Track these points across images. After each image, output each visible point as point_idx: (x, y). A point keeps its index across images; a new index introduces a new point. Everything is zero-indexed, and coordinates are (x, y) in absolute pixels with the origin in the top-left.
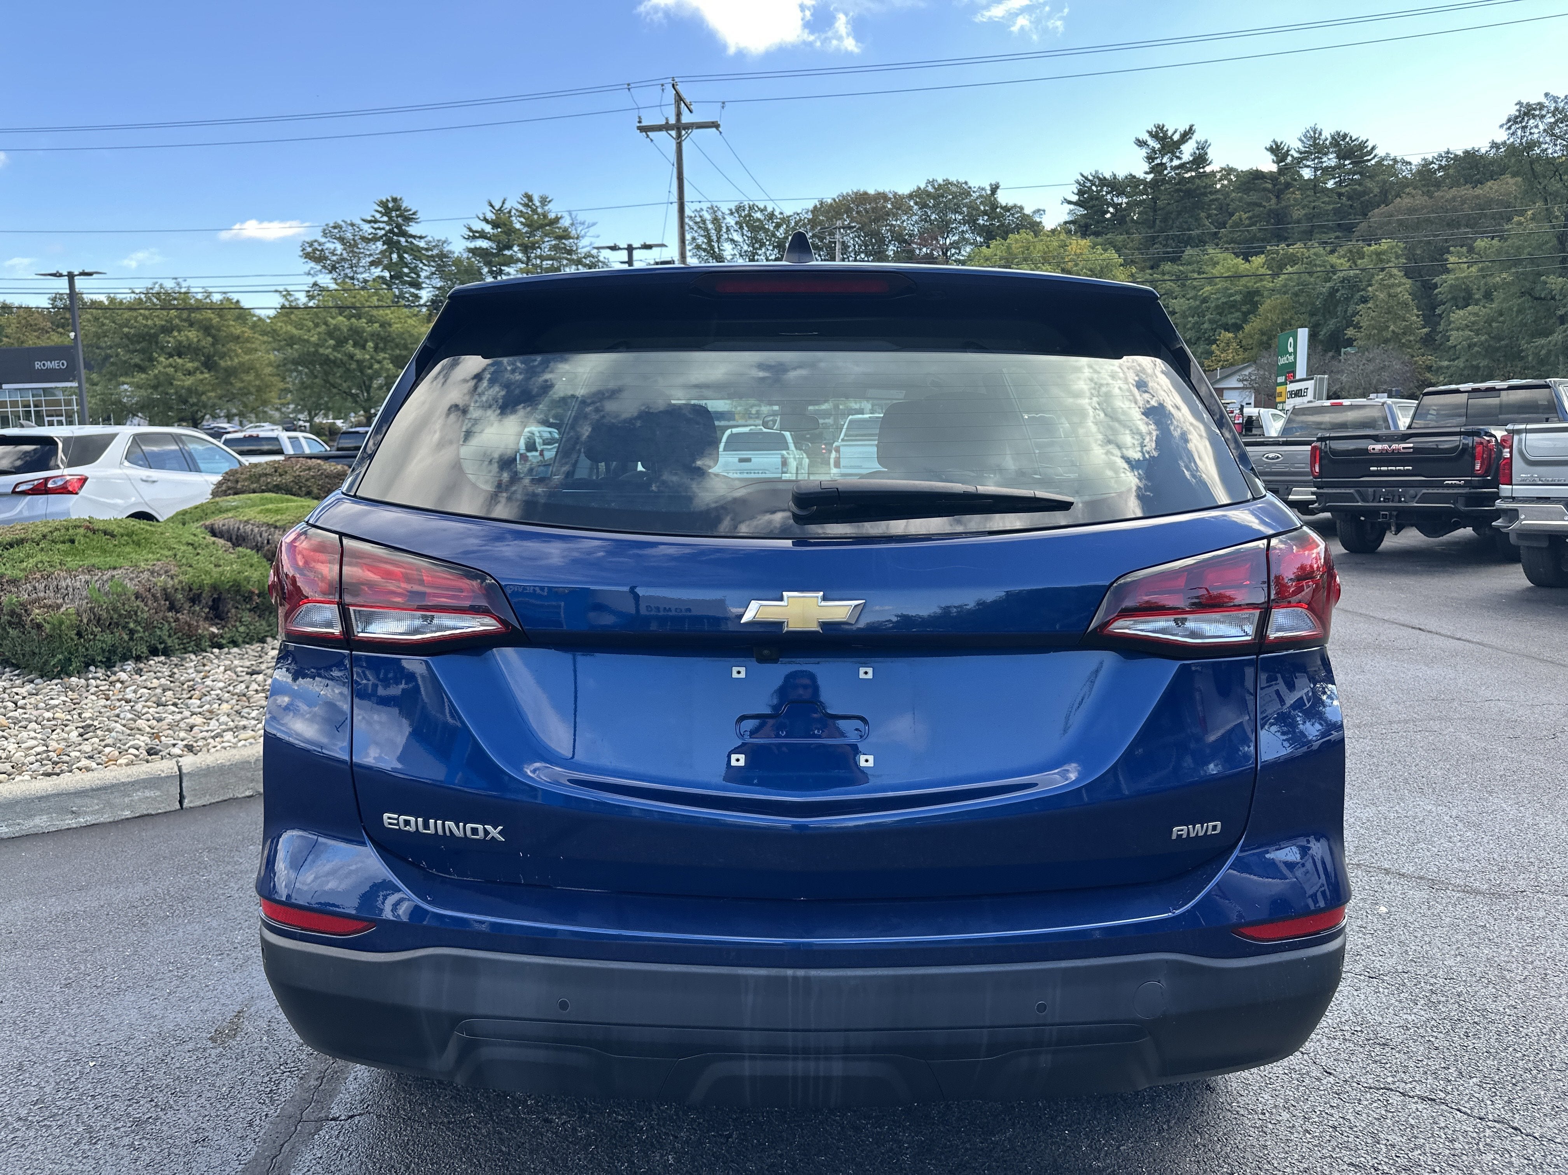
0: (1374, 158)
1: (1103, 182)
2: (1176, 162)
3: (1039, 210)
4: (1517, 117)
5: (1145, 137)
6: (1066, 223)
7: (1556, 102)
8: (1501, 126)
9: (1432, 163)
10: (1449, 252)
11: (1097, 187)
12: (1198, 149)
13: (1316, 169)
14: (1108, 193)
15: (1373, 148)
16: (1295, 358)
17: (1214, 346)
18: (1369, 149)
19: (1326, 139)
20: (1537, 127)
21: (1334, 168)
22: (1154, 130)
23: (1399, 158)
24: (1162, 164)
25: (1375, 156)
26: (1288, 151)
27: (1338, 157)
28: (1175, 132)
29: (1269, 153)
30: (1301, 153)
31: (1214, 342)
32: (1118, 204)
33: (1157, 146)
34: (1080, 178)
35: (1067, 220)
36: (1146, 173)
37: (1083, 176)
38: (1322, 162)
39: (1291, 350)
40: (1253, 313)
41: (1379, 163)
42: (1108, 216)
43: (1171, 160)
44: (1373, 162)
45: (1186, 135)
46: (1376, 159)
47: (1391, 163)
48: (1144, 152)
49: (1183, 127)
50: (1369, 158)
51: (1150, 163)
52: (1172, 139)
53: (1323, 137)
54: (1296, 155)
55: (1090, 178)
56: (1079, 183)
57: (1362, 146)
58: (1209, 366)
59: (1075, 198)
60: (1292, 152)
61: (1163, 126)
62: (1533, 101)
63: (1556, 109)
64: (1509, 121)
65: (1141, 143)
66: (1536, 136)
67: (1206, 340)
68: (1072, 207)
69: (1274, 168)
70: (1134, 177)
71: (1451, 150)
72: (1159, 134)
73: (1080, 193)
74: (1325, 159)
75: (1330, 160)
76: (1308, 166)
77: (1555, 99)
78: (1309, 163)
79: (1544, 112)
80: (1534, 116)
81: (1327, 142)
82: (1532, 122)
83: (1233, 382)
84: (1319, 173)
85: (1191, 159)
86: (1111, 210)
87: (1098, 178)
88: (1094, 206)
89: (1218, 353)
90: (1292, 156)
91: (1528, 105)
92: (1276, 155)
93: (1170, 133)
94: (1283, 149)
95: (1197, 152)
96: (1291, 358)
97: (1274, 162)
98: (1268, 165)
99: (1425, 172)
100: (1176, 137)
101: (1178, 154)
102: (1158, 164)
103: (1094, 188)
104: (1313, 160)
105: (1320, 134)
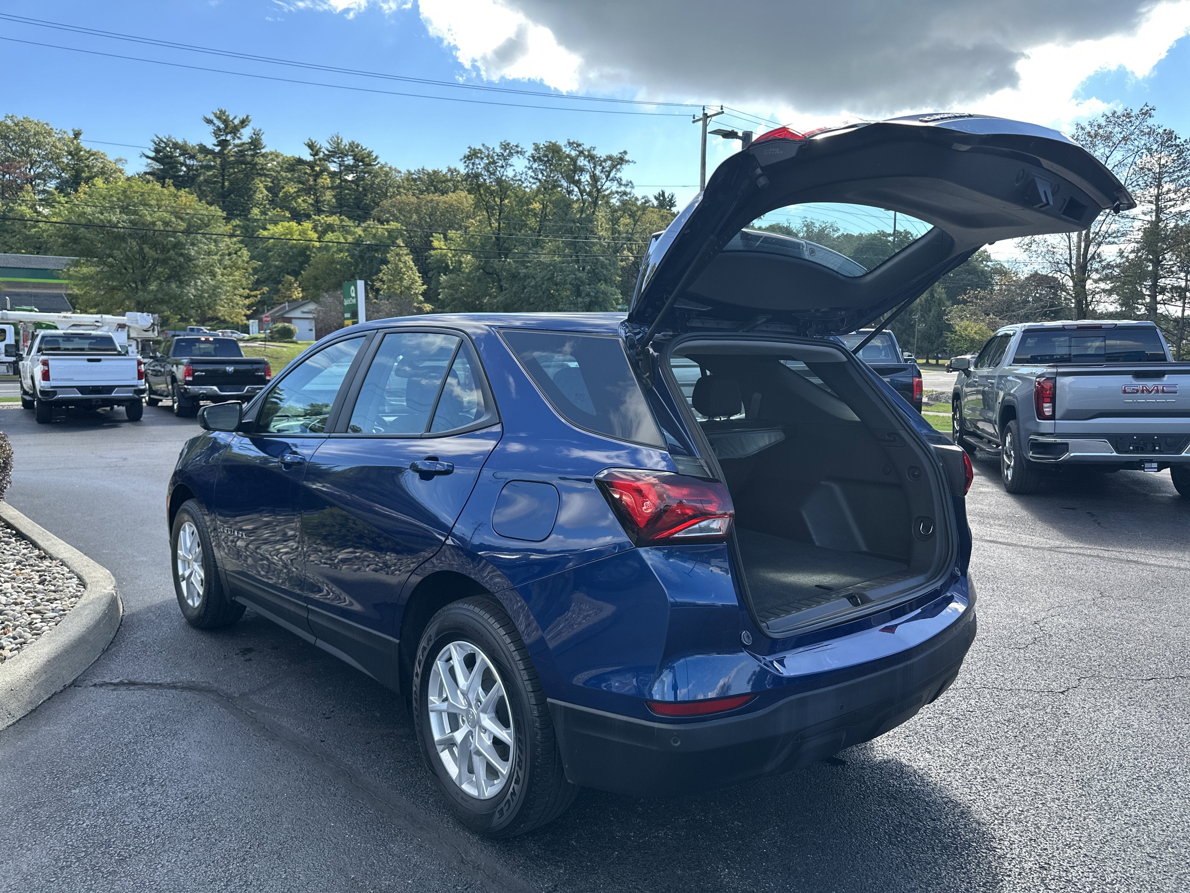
0: (377, 164)
1: (176, 146)
2: (237, 141)
3: (120, 160)
4: (469, 156)
5: (212, 117)
6: (146, 173)
7: (488, 150)
8: (461, 160)
9: (414, 174)
10: (433, 236)
11: (170, 148)
12: (254, 134)
13: (340, 165)
14: (180, 155)
15: (376, 157)
16: (357, 301)
17: (280, 286)
18: (374, 157)
19: (346, 145)
20: (479, 164)
21: (353, 166)
22: (218, 112)
23: (393, 167)
24: (226, 141)
25: (378, 163)
26: (320, 148)
27: (354, 159)
28: (235, 118)
29: (307, 147)
30: (329, 151)
31: (280, 282)
32: (190, 166)
33: (222, 126)
34: (156, 139)
35: (148, 171)
36: (215, 145)
37: (158, 137)
38: (344, 161)
39: (353, 295)
40: (306, 263)
41: (381, 168)
42: (182, 173)
43: (234, 139)
44: (377, 167)
45: (244, 123)
46: (379, 165)
47: (388, 169)
48: (211, 128)
49: (241, 116)
50: (375, 163)
51: (217, 138)
52: (233, 123)
53: (344, 143)
54: (327, 152)
55: (165, 140)
56: (155, 143)
57: (369, 154)
58: (277, 300)
59: (152, 154)
60: (323, 150)
61: (225, 112)
62: (477, 148)
63: (489, 155)
64: (465, 157)
65: (209, 122)
66: (480, 170)
67: (272, 280)
68: (149, 161)
69: (310, 158)
70: (205, 147)
71: (425, 168)
72: (221, 116)
73: (157, 151)
74: (346, 159)
75: (349, 161)
76: (335, 162)
77: (488, 149)
78: (336, 160)
79: (483, 156)
80: (477, 157)
81: (347, 147)
82: (477, 161)
83: (297, 313)
84: (342, 168)
85: (250, 141)
86: (184, 169)
87: (171, 141)
88: (169, 163)
89: (283, 291)
90: (324, 153)
91: (474, 150)
92: (312, 150)
93: (231, 118)
94: (316, 146)
95: (254, 136)
96: (354, 301)
97: (311, 155)
98: (306, 155)
99: (410, 178)
100: (236, 122)
101: (238, 135)
102: (223, 140)
103: (168, 149)
104: (338, 158)
105: (341, 141)
